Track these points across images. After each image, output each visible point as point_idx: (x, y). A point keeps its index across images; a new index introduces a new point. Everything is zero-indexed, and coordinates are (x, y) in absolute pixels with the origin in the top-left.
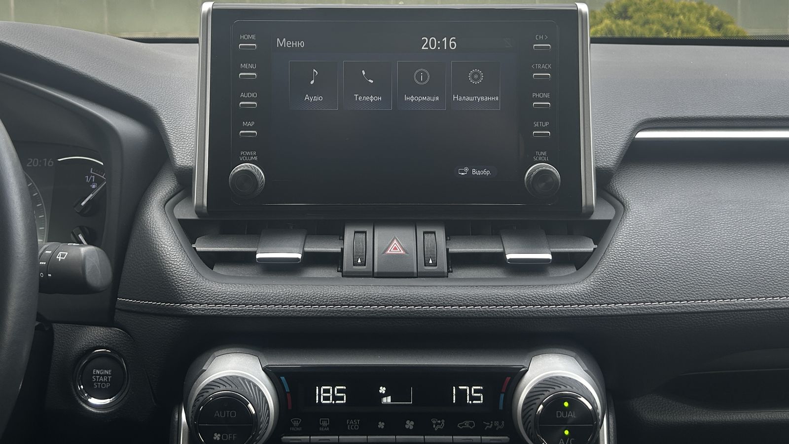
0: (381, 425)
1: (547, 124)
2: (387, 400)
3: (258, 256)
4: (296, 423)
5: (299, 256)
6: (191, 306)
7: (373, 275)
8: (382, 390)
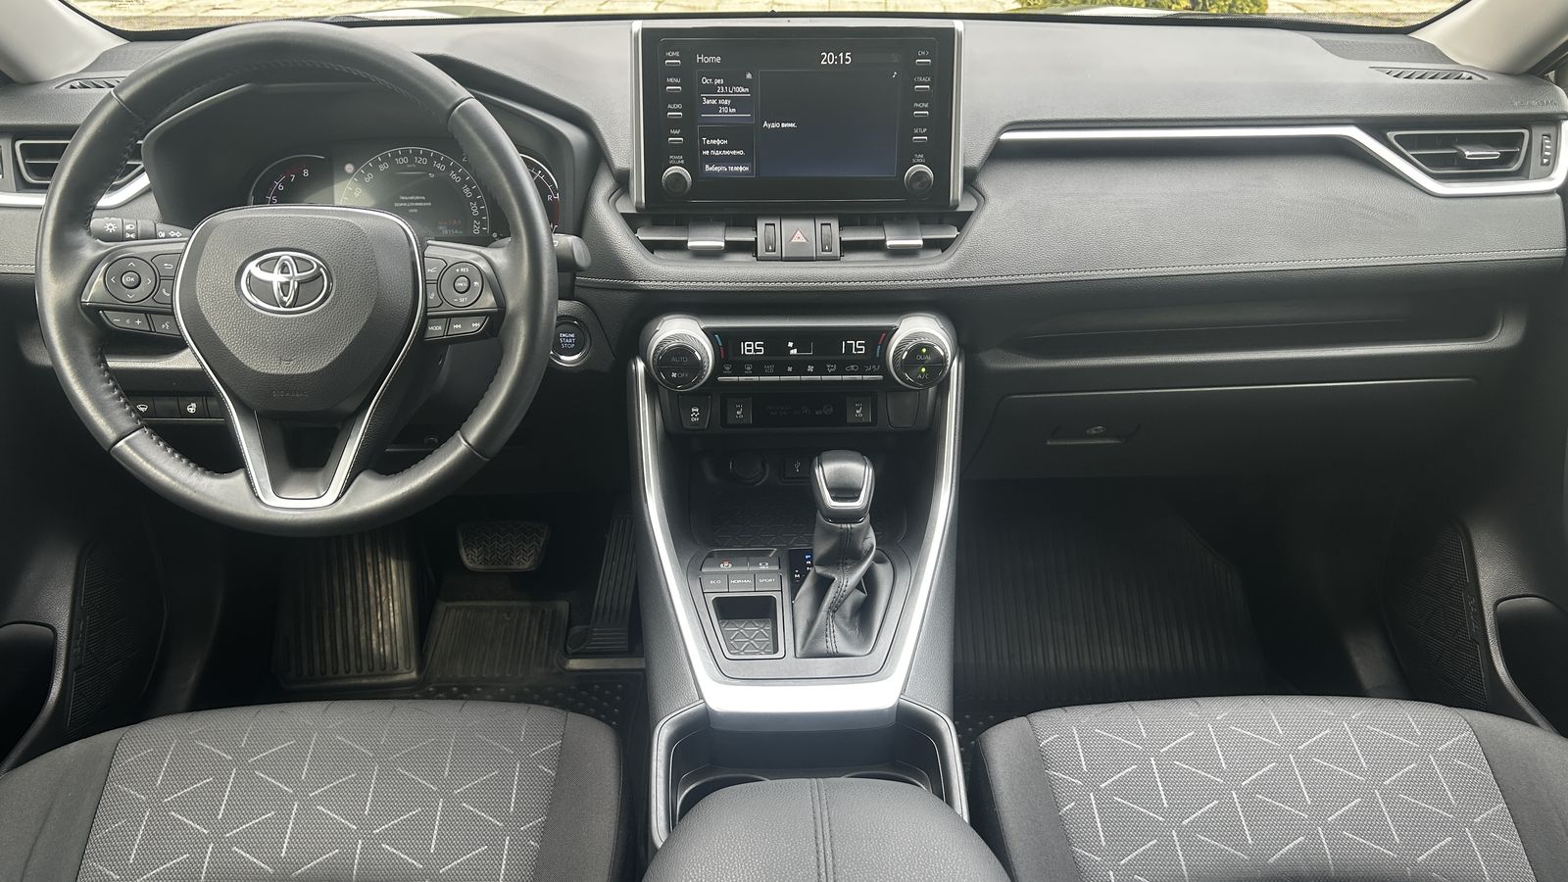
0: (790, 369)
1: (924, 130)
2: (794, 352)
3: (690, 244)
4: (728, 368)
5: (723, 244)
6: (642, 283)
7: (782, 259)
8: (790, 344)
